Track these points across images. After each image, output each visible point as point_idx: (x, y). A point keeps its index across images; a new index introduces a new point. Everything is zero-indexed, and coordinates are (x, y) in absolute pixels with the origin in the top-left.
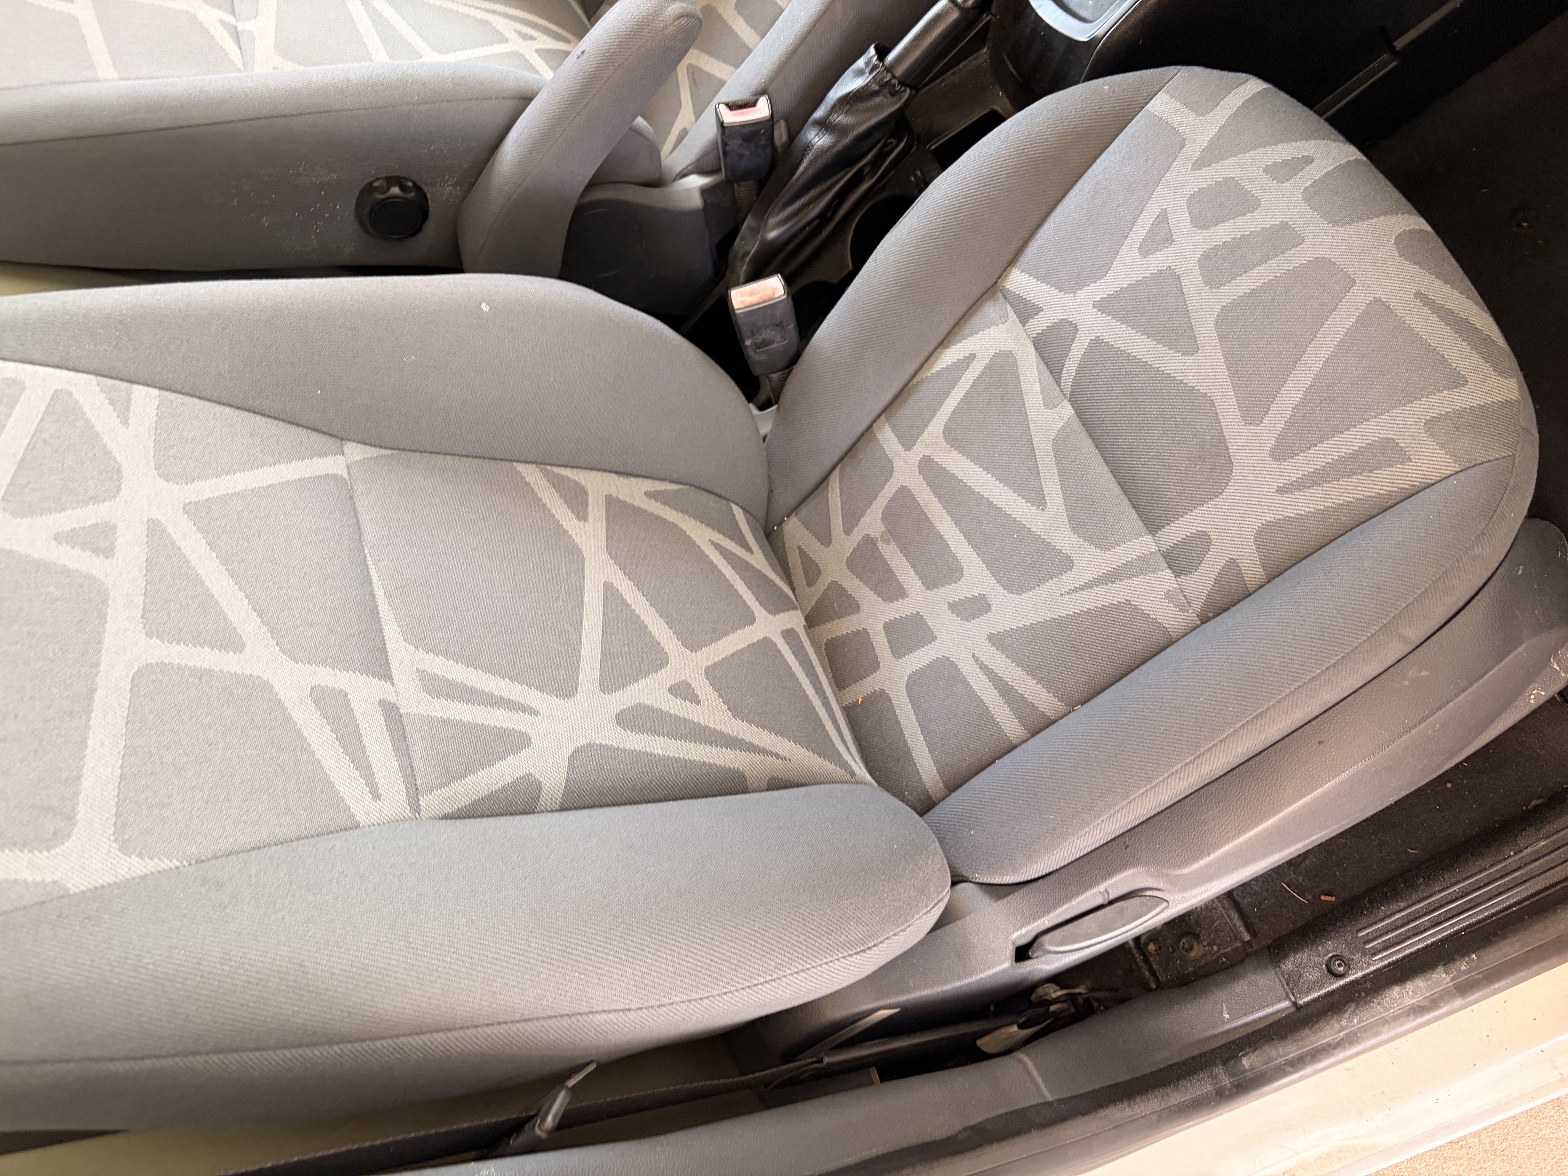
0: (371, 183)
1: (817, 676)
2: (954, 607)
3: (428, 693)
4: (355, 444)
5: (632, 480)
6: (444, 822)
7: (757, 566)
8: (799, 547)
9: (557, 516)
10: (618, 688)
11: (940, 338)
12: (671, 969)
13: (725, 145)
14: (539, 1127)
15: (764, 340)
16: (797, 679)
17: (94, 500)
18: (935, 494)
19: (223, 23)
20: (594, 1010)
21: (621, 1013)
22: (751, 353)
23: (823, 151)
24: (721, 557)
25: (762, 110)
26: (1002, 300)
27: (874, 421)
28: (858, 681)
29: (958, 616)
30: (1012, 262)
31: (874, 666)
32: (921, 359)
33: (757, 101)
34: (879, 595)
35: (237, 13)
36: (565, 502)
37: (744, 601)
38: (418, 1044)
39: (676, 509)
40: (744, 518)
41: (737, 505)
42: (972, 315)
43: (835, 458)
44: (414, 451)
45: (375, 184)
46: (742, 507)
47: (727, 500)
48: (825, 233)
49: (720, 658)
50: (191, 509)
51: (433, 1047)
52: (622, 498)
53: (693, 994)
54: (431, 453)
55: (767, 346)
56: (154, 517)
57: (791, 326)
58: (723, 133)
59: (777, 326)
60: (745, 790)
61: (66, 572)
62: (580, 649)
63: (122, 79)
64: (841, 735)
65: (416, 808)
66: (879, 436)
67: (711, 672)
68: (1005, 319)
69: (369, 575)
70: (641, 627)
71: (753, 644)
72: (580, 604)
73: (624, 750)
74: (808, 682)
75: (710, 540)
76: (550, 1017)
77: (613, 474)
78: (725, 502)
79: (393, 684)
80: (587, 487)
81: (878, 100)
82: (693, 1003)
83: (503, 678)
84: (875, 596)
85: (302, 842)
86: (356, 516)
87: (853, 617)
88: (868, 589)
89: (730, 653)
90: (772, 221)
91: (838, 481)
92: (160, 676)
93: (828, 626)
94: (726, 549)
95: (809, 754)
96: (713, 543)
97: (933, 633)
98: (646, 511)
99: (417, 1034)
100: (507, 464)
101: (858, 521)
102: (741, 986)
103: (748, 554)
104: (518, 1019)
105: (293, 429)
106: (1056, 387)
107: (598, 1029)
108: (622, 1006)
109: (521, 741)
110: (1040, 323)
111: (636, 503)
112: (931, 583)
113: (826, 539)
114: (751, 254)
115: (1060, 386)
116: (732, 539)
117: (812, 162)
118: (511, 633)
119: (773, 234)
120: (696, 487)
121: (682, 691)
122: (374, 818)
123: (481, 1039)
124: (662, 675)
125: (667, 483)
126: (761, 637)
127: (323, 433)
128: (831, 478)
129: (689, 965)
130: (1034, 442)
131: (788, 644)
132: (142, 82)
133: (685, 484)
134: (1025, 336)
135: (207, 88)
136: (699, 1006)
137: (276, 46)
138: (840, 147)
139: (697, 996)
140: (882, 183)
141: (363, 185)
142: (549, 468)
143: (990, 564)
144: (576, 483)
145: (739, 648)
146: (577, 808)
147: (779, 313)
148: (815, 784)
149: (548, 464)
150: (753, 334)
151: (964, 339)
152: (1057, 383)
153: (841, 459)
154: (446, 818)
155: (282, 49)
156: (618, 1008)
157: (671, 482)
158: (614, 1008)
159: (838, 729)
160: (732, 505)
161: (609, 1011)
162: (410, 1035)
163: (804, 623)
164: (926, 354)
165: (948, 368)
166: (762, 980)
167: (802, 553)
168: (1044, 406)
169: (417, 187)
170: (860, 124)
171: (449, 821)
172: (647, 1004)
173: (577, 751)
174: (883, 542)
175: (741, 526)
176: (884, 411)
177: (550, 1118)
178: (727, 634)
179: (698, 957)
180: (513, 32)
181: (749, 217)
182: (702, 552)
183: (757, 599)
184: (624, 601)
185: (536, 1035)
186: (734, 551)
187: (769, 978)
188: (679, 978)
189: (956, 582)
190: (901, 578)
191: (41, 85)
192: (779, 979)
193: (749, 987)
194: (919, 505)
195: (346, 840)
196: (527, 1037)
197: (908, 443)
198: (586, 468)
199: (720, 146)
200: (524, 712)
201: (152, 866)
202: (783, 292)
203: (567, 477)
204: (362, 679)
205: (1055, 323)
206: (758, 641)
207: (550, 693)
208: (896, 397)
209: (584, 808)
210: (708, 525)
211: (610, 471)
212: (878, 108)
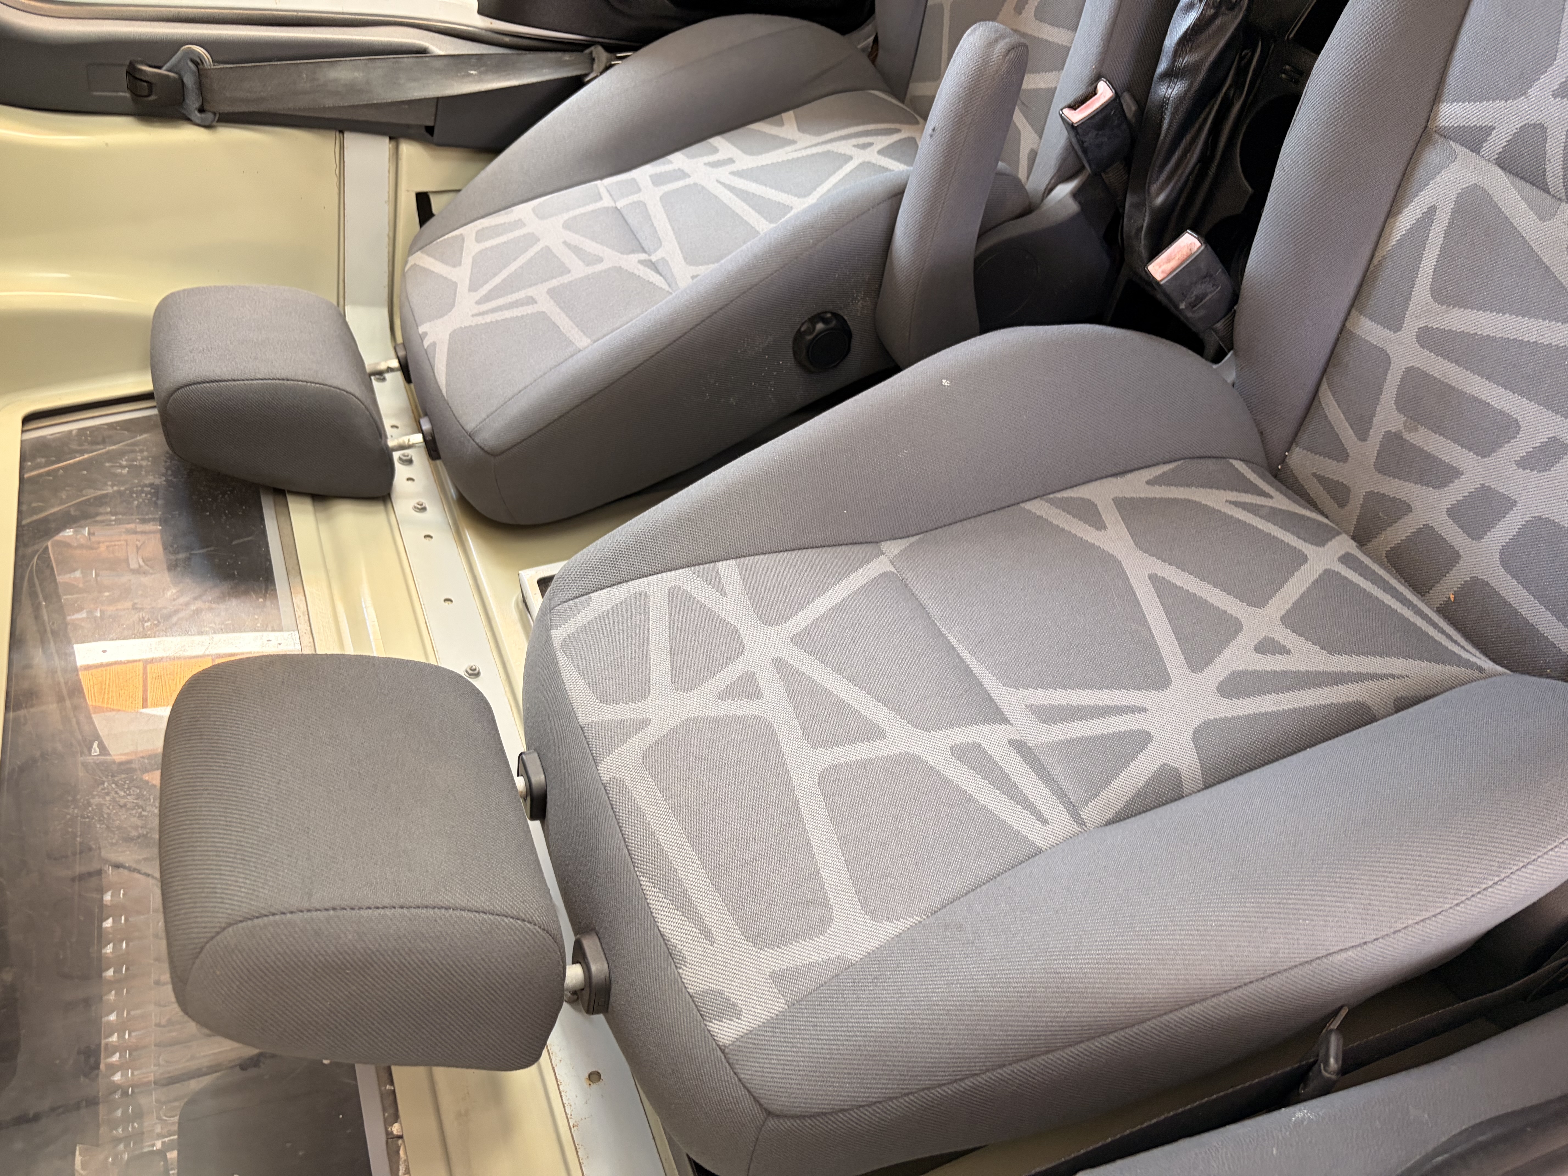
0: (799, 330)
1: (1395, 588)
2: (1524, 464)
3: (1044, 722)
4: (888, 542)
5: (1129, 476)
6: (1109, 827)
7: (1283, 508)
8: (1314, 475)
9: (1079, 535)
10: (1207, 665)
11: (1386, 209)
12: (1391, 895)
13: (1081, 143)
14: (1326, 1071)
15: (1197, 296)
16: (1377, 598)
17: (731, 659)
18: (1450, 360)
19: (641, 262)
20: (1331, 951)
21: (1359, 949)
22: (1189, 314)
23: (1181, 99)
24: (1245, 513)
25: (1105, 92)
26: (1440, 140)
27: (1346, 319)
28: (1440, 579)
29: (1532, 470)
30: (1436, 98)
31: (1454, 557)
32: (1373, 238)
33: (1096, 87)
34: (1427, 485)
35: (646, 249)
36: (1080, 520)
37: (1288, 544)
38: (1180, 1018)
39: (1182, 486)
40: (1247, 468)
41: (1236, 459)
42: (1413, 169)
43: (1316, 374)
44: (936, 529)
45: (803, 329)
46: (1241, 460)
47: (1224, 458)
48: (1212, 172)
49: (1290, 605)
50: (798, 640)
51: (1195, 1019)
52: (1127, 496)
53: (1424, 913)
54: (950, 524)
55: (1202, 300)
56: (775, 656)
57: (1219, 271)
58: (1077, 133)
59: (1205, 277)
60: (1373, 719)
61: (738, 719)
62: (1155, 641)
63: (595, 342)
64: (1449, 637)
65: (1081, 823)
66: (1358, 332)
67: (1286, 620)
68: (1454, 156)
69: (949, 643)
70: (1202, 604)
71: (1316, 581)
72: (1136, 602)
73: (1239, 717)
74: (1390, 597)
75: (1227, 501)
76: (1291, 968)
77: (1110, 479)
78: (1223, 460)
79: (1011, 724)
80: (1093, 499)
81: (1218, 22)
82: (1428, 921)
83: (1101, 689)
84: (1424, 487)
85: (1003, 876)
86: (917, 599)
87: (1408, 519)
88: (1412, 484)
89: (1298, 596)
90: (1154, 188)
91: (1330, 394)
92: (836, 776)
93: (1382, 537)
94: (1246, 503)
95: (1425, 664)
96: (1230, 502)
97: (1509, 499)
98: (1155, 498)
99: (1176, 1010)
100: (1015, 507)
101: (1371, 422)
102: (1471, 894)
103: (1270, 500)
104: (1262, 976)
105: (839, 549)
106: (1545, 195)
107: (1342, 969)
108: (1358, 942)
109: (1142, 739)
110: (1496, 143)
111: (1142, 496)
112: (1484, 449)
113: (1341, 454)
114: (1144, 228)
115: (1549, 193)
116: (1246, 492)
117: (1173, 115)
118: (1088, 649)
119: (1160, 199)
120: (1190, 458)
121: (1267, 647)
122: (1051, 841)
123: (1235, 1002)
124: (1241, 639)
125: (1162, 466)
126: (1321, 571)
127: (861, 543)
128: (1320, 394)
129: (1408, 886)
130: (1545, 261)
131: (1351, 568)
132: (607, 337)
133: (1179, 460)
134: (1484, 162)
135: (658, 317)
136: (1435, 924)
137: (685, 259)
138: (1196, 86)
139: (1428, 914)
140: (1251, 97)
141: (793, 335)
142: (1051, 496)
143: (1548, 405)
144: (1082, 499)
145: (1304, 588)
146: (1220, 782)
147: (1202, 265)
148: (1445, 691)
149: (1049, 494)
150: (1184, 296)
151: (1415, 197)
152: (1544, 191)
153: (1324, 372)
154: (1110, 824)
155: (691, 259)
156: (1353, 944)
157: (1165, 463)
158: (1350, 945)
159: (1443, 632)
160: (1231, 461)
161: (1346, 949)
162: (1171, 1011)
163: (1354, 544)
164: (1377, 231)
165: (1409, 232)
166: (1490, 883)
167: (1321, 479)
168: (1540, 220)
169: (835, 315)
170: (1208, 54)
171: (1114, 825)
172: (1382, 933)
173: (1196, 732)
174: (1410, 431)
175: (1248, 477)
176: (1352, 306)
177: (1332, 1061)
178: (1286, 580)
179: (1414, 877)
180: (853, 149)
181: (1128, 196)
182: (1225, 514)
183: (1299, 537)
184: (1175, 586)
185: (1284, 988)
186: (1254, 502)
187: (1497, 879)
188: (1402, 901)
189: (1515, 437)
190: (1446, 459)
191: (545, 374)
192: (1508, 877)
193: (1479, 893)
194: (1435, 378)
195: (1038, 865)
196: (1277, 992)
197: (1395, 323)
198: (1084, 483)
199: (1077, 147)
200: (1133, 712)
201: (899, 926)
202: (1199, 244)
203: (1071, 498)
204: (986, 728)
205: (1515, 133)
206: (1320, 576)
207: (1147, 688)
208: (1360, 286)
209: (1226, 780)
210: (1218, 488)
211: (1106, 477)
212: (1221, 29)
